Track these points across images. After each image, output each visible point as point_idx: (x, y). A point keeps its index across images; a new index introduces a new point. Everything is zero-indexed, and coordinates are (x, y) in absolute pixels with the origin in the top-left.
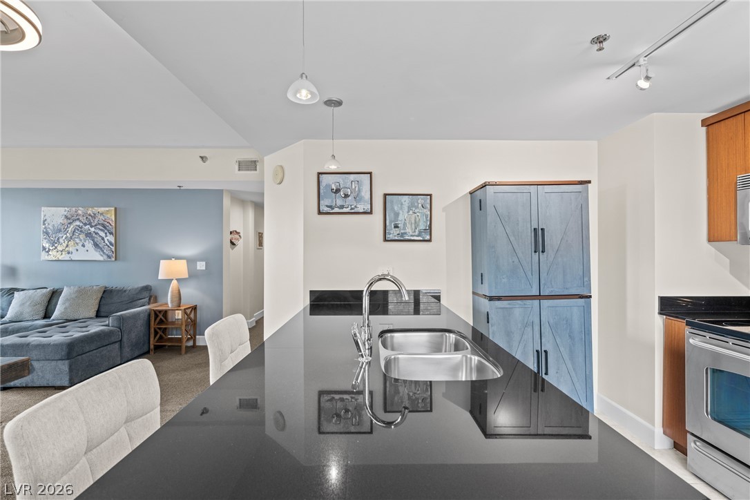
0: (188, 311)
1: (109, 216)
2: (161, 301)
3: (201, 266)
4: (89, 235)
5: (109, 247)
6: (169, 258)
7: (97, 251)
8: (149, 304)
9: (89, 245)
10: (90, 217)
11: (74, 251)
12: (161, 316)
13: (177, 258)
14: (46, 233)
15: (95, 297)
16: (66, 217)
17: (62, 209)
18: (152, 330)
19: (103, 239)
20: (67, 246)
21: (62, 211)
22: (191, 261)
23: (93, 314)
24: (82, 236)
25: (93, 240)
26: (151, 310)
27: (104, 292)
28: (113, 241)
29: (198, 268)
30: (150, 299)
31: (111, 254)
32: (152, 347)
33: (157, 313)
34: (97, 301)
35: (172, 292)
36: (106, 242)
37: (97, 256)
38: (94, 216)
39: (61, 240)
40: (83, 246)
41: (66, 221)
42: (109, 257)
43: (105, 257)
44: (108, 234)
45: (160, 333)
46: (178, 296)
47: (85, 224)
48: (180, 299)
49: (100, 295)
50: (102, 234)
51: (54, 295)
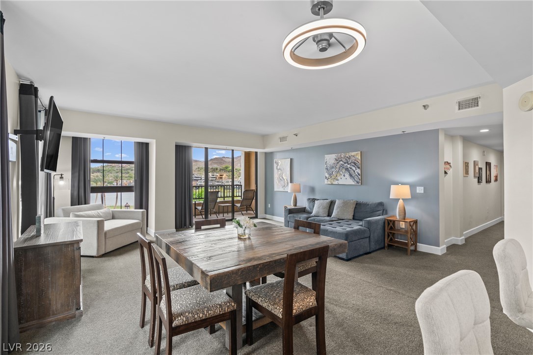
0: (412, 223)
1: (357, 157)
2: (390, 213)
3: (420, 190)
4: (347, 169)
5: (357, 176)
6: (397, 184)
7: (351, 179)
8: (383, 215)
9: (347, 175)
10: (347, 159)
11: (340, 179)
12: (391, 224)
13: (403, 184)
14: (327, 169)
15: (352, 207)
16: (336, 160)
17: (334, 155)
18: (386, 233)
19: (354, 171)
20: (336, 176)
21: (334, 156)
22: (413, 186)
23: (351, 217)
24: (344, 170)
25: (349, 173)
26: (385, 219)
27: (357, 204)
28: (360, 173)
29: (418, 191)
30: (383, 212)
31: (359, 180)
32: (386, 245)
33: (389, 222)
34: (353, 209)
35: (399, 208)
36: (356, 173)
37: (350, 182)
38: (349, 158)
39: (334, 173)
40: (344, 176)
41: (336, 162)
42: (358, 182)
43: (356, 182)
44: (357, 168)
45: (391, 236)
46: (403, 211)
47: (345, 163)
48: (405, 214)
49: (354, 206)
50: (354, 169)
51: (332, 203)
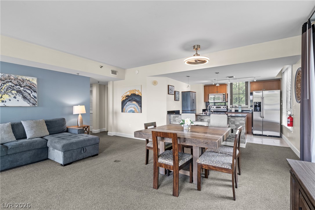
1: (33, 82)
5: (33, 99)
7: (25, 101)
9: (19, 97)
10: (20, 81)
11: (8, 101)
19: (29, 94)
24: (14, 92)
25: (22, 95)
28: (36, 96)
31: (35, 102)
35: (79, 120)
36: (32, 96)
37: (25, 104)
38: (23, 81)
40: (15, 98)
42: (34, 104)
43: (31, 104)
44: (33, 92)
47: (16, 85)
49: (45, 124)
50: (29, 92)
